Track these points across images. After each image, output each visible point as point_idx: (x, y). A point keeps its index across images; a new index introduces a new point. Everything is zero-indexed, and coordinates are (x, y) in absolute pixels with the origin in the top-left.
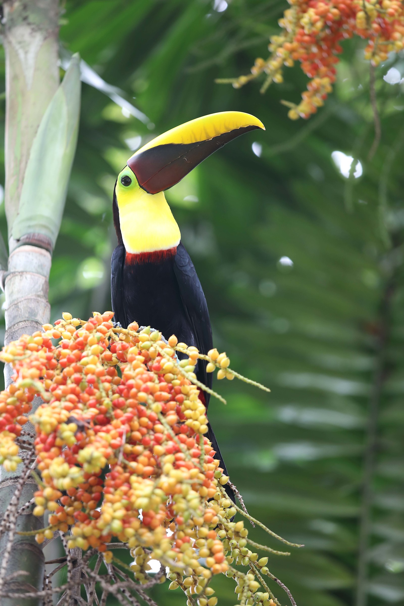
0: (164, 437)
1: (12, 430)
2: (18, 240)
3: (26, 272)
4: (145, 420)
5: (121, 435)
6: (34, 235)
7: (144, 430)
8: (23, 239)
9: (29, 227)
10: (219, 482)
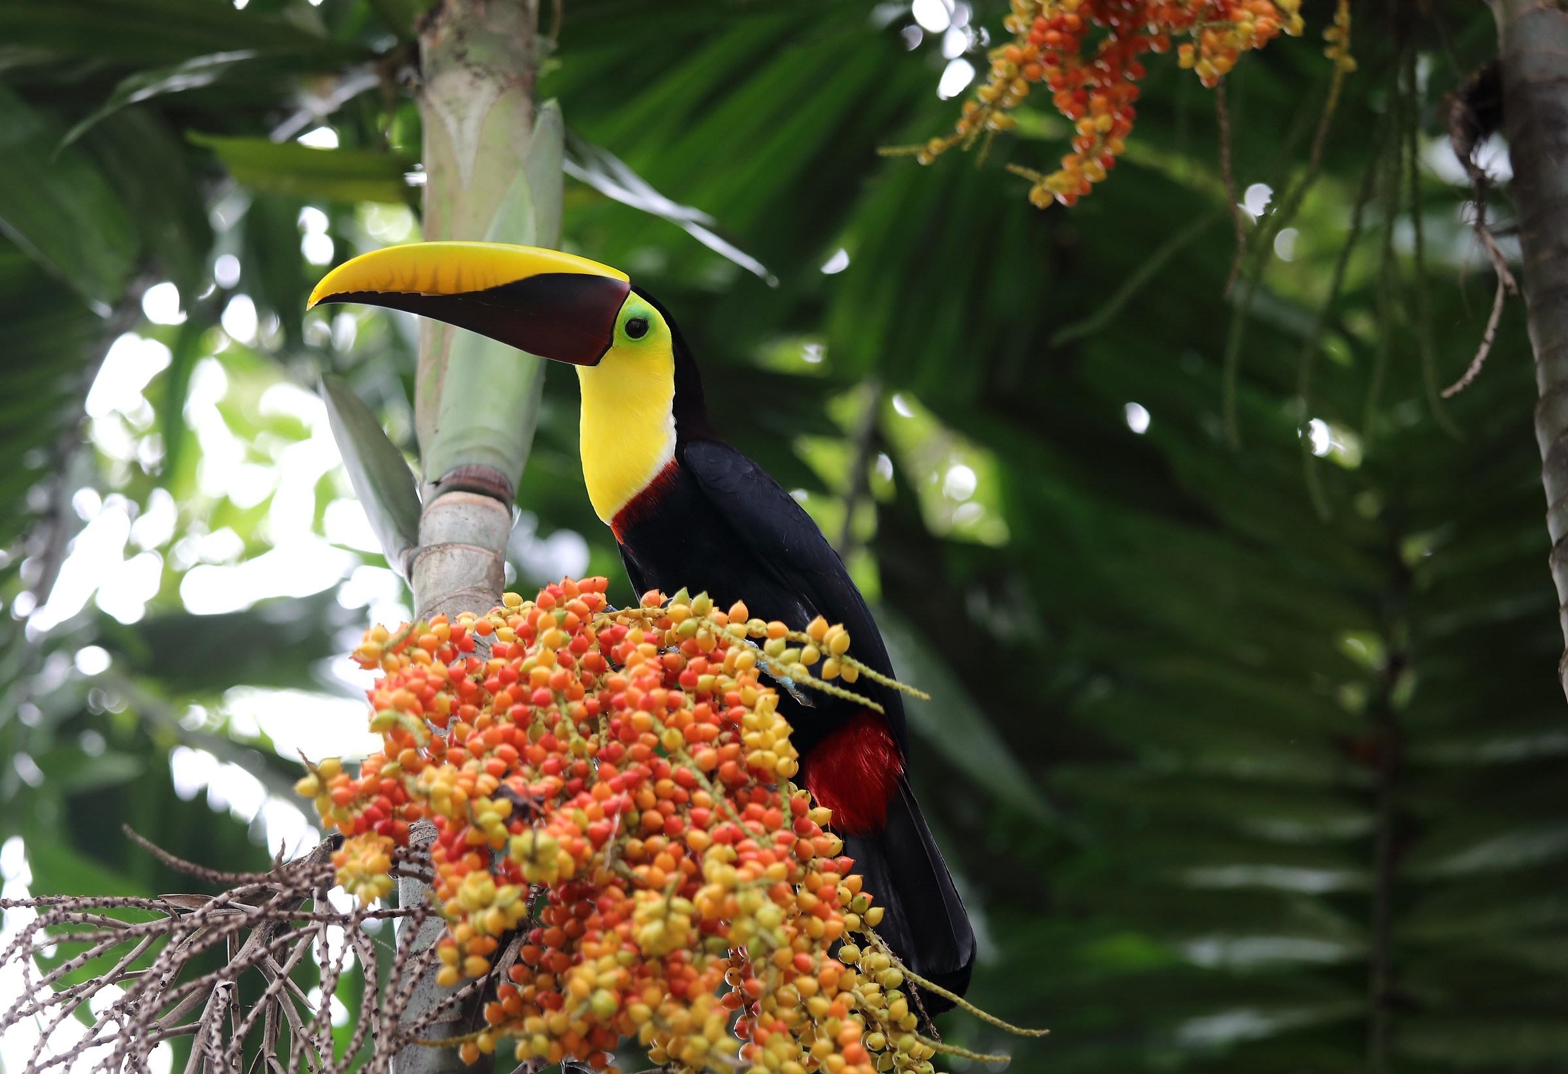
0: (712, 816)
1: (386, 831)
2: (437, 483)
3: (453, 544)
4: (666, 783)
5: (609, 814)
6: (468, 470)
7: (669, 805)
8: (447, 479)
9: (459, 453)
10: (862, 920)
